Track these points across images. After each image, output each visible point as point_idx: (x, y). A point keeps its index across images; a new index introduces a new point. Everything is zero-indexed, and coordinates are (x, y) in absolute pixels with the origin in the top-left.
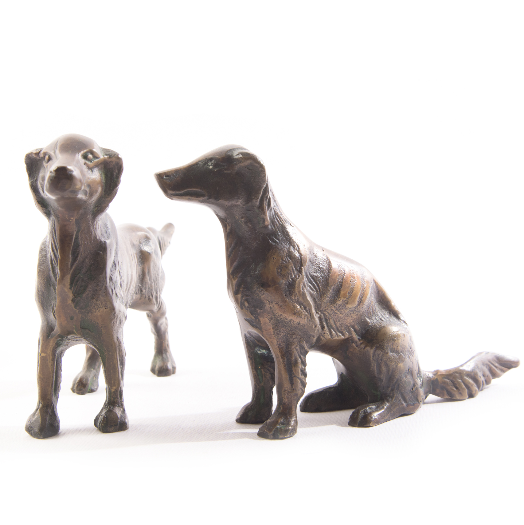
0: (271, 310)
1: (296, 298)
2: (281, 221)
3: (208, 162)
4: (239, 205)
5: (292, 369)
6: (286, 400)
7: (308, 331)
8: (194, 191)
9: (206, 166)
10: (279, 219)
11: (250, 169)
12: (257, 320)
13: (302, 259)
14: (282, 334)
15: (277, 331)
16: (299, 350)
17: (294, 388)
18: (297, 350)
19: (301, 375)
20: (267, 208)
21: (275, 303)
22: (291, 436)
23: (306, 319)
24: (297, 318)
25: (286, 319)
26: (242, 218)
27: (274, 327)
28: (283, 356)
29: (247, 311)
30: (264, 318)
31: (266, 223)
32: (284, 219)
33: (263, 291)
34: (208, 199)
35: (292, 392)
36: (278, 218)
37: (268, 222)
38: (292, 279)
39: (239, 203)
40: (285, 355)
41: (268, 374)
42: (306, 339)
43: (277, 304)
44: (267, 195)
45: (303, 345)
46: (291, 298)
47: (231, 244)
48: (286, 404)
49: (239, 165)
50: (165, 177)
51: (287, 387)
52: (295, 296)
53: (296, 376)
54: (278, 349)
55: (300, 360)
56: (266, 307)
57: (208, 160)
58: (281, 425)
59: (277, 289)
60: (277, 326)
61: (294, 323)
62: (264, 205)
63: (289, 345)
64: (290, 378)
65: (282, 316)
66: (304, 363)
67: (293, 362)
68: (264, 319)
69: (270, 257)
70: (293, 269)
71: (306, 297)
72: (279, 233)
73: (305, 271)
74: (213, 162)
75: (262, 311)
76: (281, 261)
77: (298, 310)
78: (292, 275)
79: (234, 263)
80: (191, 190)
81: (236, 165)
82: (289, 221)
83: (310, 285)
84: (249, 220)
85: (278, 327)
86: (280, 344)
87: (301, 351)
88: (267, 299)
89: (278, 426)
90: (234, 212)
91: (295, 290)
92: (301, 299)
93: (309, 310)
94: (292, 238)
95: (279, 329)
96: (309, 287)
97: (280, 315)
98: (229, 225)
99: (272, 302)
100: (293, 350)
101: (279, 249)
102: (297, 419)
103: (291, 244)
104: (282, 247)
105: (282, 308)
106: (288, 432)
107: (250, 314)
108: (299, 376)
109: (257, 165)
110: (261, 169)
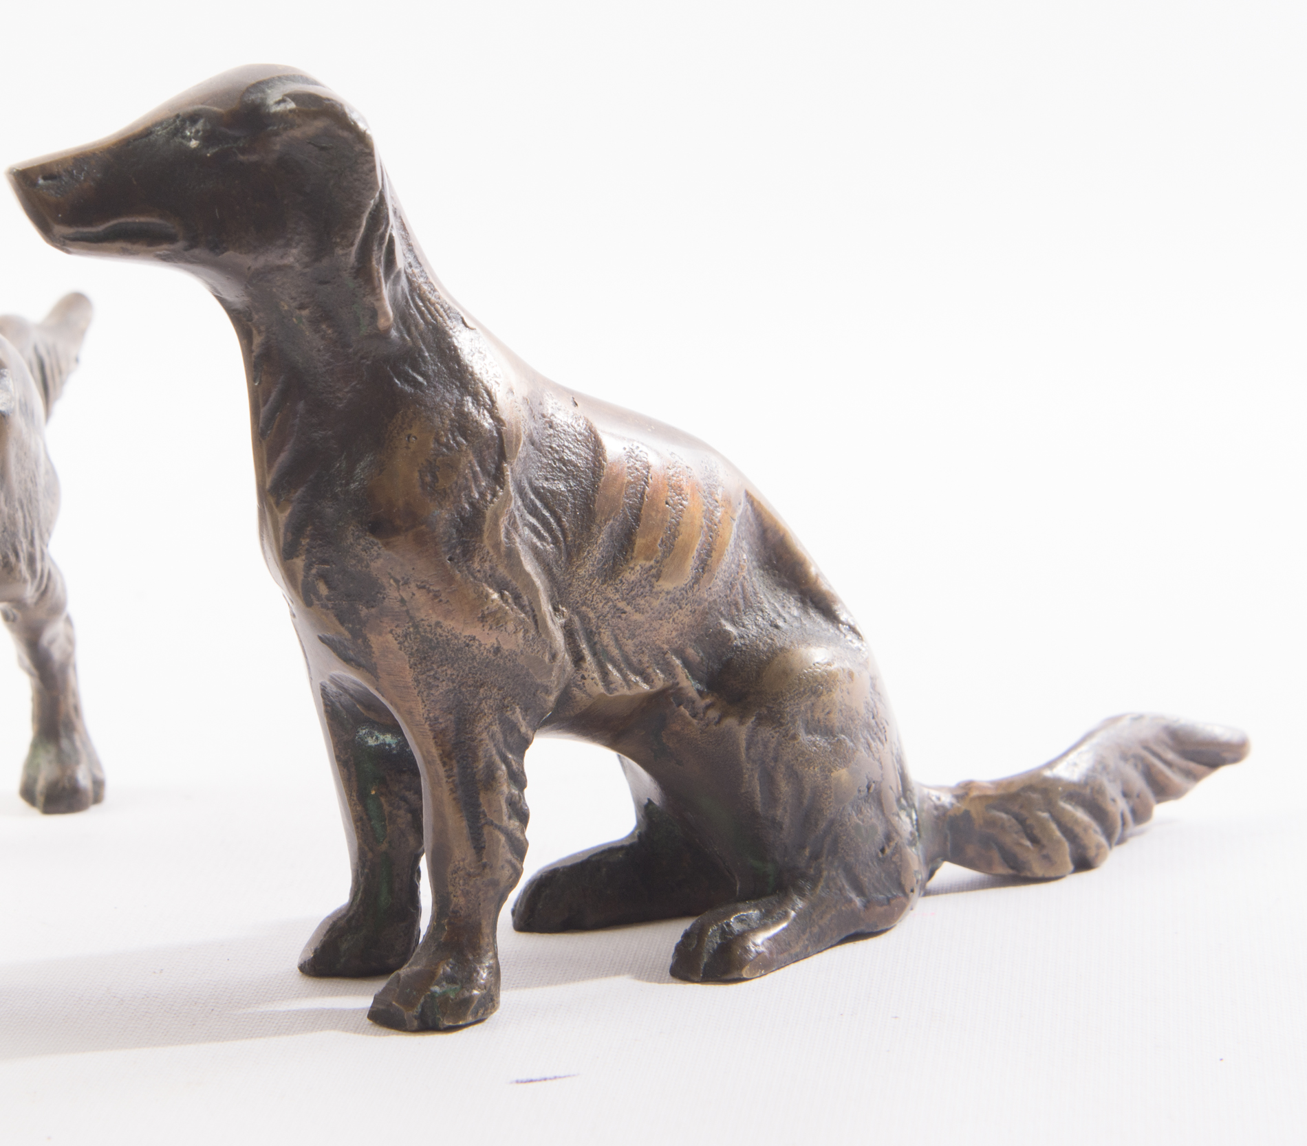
0: (405, 609)
1: (487, 565)
2: (430, 313)
3: (183, 128)
4: (291, 267)
5: (478, 799)
6: (462, 901)
7: (528, 674)
8: (140, 223)
9: (178, 140)
10: (425, 306)
11: (323, 149)
12: (360, 641)
13: (504, 435)
14: (444, 687)
15: (424, 676)
16: (499, 736)
17: (485, 860)
18: (492, 737)
19: (510, 818)
20: (382, 274)
21: (417, 586)
22: (478, 1018)
23: (521, 634)
24: (490, 632)
25: (456, 638)
26: (302, 307)
27: (416, 665)
28: (446, 757)
29: (324, 610)
30: (380, 634)
31: (382, 323)
32: (442, 306)
33: (376, 548)
34: (186, 250)
35: (479, 874)
36: (421, 304)
37: (388, 319)
38: (472, 504)
39: (289, 260)
40: (454, 754)
41: (402, 812)
42: (524, 698)
43: (423, 587)
44: (381, 231)
45: (513, 718)
46: (468, 567)
47: (267, 394)
48: (462, 913)
49: (285, 136)
50: (41, 181)
51: (463, 860)
52: (483, 560)
53: (491, 823)
54: (431, 735)
55: (504, 767)
56: (386, 600)
57: (184, 121)
58: (444, 983)
59: (423, 541)
60: (425, 658)
61: (482, 648)
62: (374, 263)
63: (465, 720)
64: (470, 828)
65: (441, 627)
66: (519, 780)
67: (480, 776)
68: (380, 638)
69: (398, 433)
70: (474, 473)
71: (520, 563)
72: (427, 354)
73: (513, 477)
74: (200, 125)
75: (373, 610)
76: (432, 446)
77: (493, 607)
78: (470, 491)
79: (278, 455)
80: (130, 220)
81: (277, 134)
82: (459, 310)
83: (533, 520)
84: (325, 315)
85: (429, 663)
86: (436, 719)
87: (505, 741)
88: (389, 574)
89: (436, 989)
90: (274, 290)
91: (482, 542)
92: (502, 571)
93: (530, 603)
94: (470, 369)
95: (432, 669)
96: (529, 528)
97: (433, 623)
98: (260, 332)
99: (406, 583)
100: (479, 738)
101: (426, 406)
102: (497, 963)
103: (467, 388)
104: (438, 399)
105: (441, 601)
106: (468, 1008)
107: (337, 623)
108: (501, 820)
109: (345, 134)
110: (358, 147)
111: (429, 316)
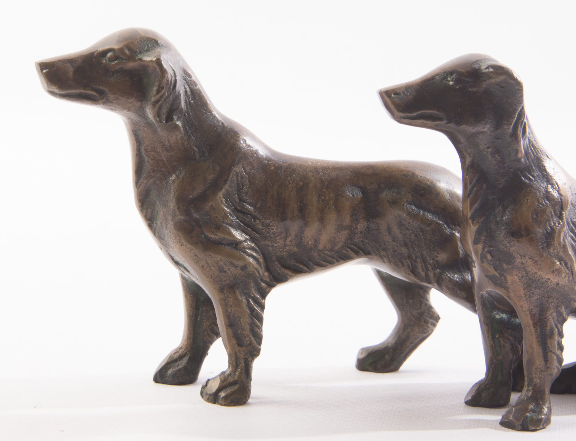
0: (523, 266)
1: (556, 251)
2: (536, 152)
3: (447, 77)
4: (486, 132)
5: (546, 341)
6: (538, 381)
7: (568, 294)
8: (429, 113)
9: (445, 81)
10: (534, 149)
11: (502, 87)
12: (503, 278)
13: (563, 201)
14: (536, 297)
15: (528, 293)
16: (556, 318)
17: (548, 365)
18: (553, 318)
19: (558, 349)
20: (521, 137)
21: (529, 257)
22: (544, 427)
23: (567, 278)
24: (555, 277)
25: (542, 279)
26: (488, 148)
27: (525, 288)
28: (535, 325)
29: (489, 265)
30: (512, 276)
31: (520, 155)
32: (540, 150)
33: (513, 242)
34: (446, 124)
35: (546, 371)
36: (533, 148)
37: (522, 154)
38: (551, 227)
39: (486, 130)
40: (538, 324)
41: (508, 345)
42: (566, 303)
43: (531, 258)
44: (522, 119)
45: (561, 311)
46: (549, 251)
47: (471, 181)
48: (538, 385)
49: (488, 82)
50: (393, 96)
51: (540, 365)
52: (554, 249)
53: (551, 351)
54: (529, 315)
55: (556, 330)
56: (516, 263)
57: (447, 74)
58: (531, 412)
59: (532, 241)
60: (529, 286)
61: (552, 283)
62: (519, 132)
63: (543, 310)
64: (543, 353)
65: (537, 274)
66: (561, 335)
67: (548, 333)
68: (512, 277)
69: (523, 198)
70: (552, 215)
71: (567, 251)
72: (534, 168)
73: (566, 217)
74: (454, 76)
75: (510, 266)
76: (536, 204)
77: (557, 267)
78: (550, 222)
79: (474, 204)
80: (426, 111)
81: (485, 81)
82: (545, 152)
83: (572, 234)
84: (497, 151)
85: (531, 288)
86: (532, 309)
87: (558, 319)
88: (518, 252)
89: (528, 414)
90: (478, 141)
91: (554, 242)
92: (561, 253)
93: (571, 266)
94: (550, 174)
95: (532, 290)
96: (570, 237)
97: (534, 273)
98: (470, 157)
99: (524, 256)
100: (548, 318)
101: (534, 188)
102: (551, 406)
103: (549, 182)
104: (538, 186)
105: (537, 264)
106: (541, 423)
107: (494, 270)
108: (555, 350)
109: (513, 82)
110: (517, 87)
111: (535, 153)
